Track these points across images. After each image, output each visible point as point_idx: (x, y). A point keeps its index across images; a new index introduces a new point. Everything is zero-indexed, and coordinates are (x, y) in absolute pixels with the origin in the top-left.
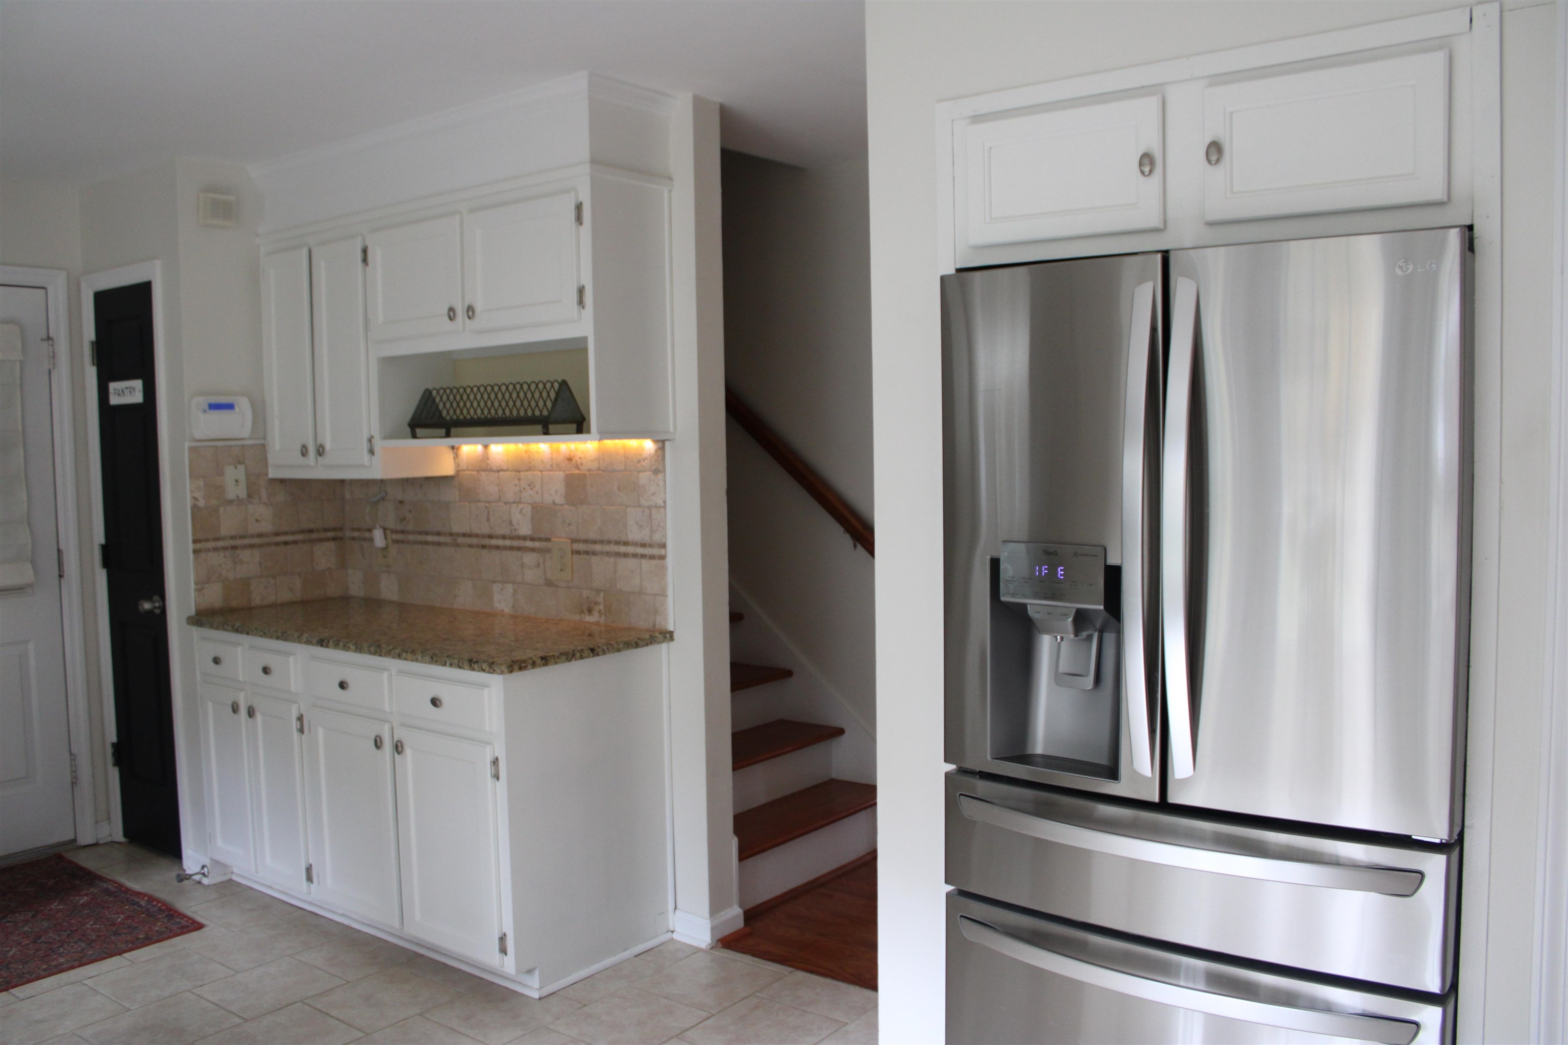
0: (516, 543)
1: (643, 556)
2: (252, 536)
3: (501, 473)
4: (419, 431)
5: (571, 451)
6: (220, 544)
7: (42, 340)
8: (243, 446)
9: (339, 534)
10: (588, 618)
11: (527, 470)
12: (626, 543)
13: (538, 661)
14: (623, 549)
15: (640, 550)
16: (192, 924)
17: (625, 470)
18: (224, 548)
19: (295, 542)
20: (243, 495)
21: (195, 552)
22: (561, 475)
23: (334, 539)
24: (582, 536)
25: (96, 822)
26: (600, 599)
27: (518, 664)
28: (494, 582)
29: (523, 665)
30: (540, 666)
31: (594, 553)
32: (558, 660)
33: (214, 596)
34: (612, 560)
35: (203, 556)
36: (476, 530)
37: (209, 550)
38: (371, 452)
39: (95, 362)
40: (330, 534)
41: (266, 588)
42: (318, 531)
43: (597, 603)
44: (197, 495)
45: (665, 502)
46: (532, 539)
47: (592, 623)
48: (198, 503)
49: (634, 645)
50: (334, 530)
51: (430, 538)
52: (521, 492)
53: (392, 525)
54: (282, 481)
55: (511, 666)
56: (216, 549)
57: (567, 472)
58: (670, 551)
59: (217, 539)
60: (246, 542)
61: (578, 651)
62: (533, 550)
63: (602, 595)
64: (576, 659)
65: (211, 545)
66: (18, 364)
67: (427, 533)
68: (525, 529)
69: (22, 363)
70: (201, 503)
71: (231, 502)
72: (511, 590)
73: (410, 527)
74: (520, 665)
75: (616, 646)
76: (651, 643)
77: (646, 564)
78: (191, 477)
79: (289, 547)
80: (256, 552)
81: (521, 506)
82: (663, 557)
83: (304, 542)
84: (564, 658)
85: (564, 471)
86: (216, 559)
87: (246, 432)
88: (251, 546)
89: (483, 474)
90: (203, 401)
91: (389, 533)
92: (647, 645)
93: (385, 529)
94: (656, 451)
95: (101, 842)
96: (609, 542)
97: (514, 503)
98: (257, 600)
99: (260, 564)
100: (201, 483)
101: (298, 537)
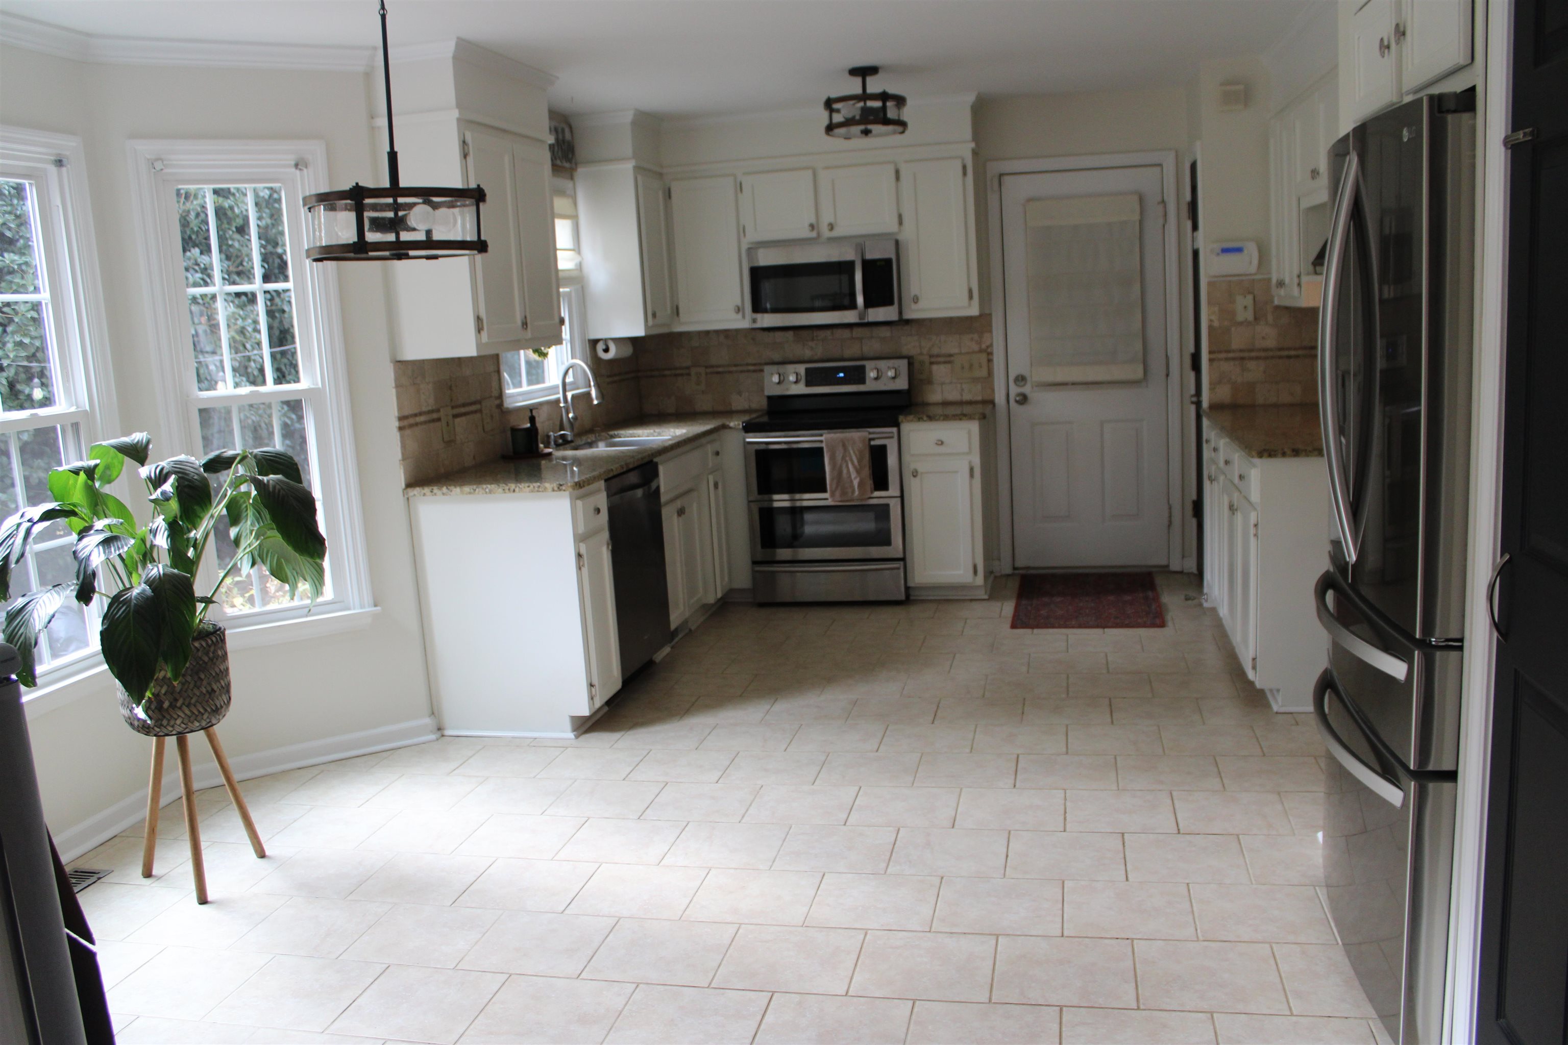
2: (1259, 350)
6: (1231, 355)
7: (1159, 203)
8: (1254, 280)
13: (1288, 452)
18: (1234, 359)
19: (1297, 357)
20: (1250, 317)
21: (1210, 360)
25: (1183, 556)
33: (1224, 394)
35: (1217, 363)
37: (1222, 359)
38: (1299, 285)
39: (1191, 218)
41: (1269, 391)
44: (1213, 318)
48: (1212, 324)
54: (1287, 308)
55: (1261, 453)
56: (1227, 359)
59: (1228, 351)
60: (1253, 354)
65: (1223, 355)
66: (1139, 222)
69: (1141, 221)
70: (1216, 324)
71: (1241, 323)
78: (1208, 304)
80: (1261, 362)
86: (1226, 367)
87: (1253, 269)
88: (1257, 358)
90: (1218, 247)
98: (1260, 400)
99: (1265, 372)
100: (1216, 309)
101: (1300, 352)
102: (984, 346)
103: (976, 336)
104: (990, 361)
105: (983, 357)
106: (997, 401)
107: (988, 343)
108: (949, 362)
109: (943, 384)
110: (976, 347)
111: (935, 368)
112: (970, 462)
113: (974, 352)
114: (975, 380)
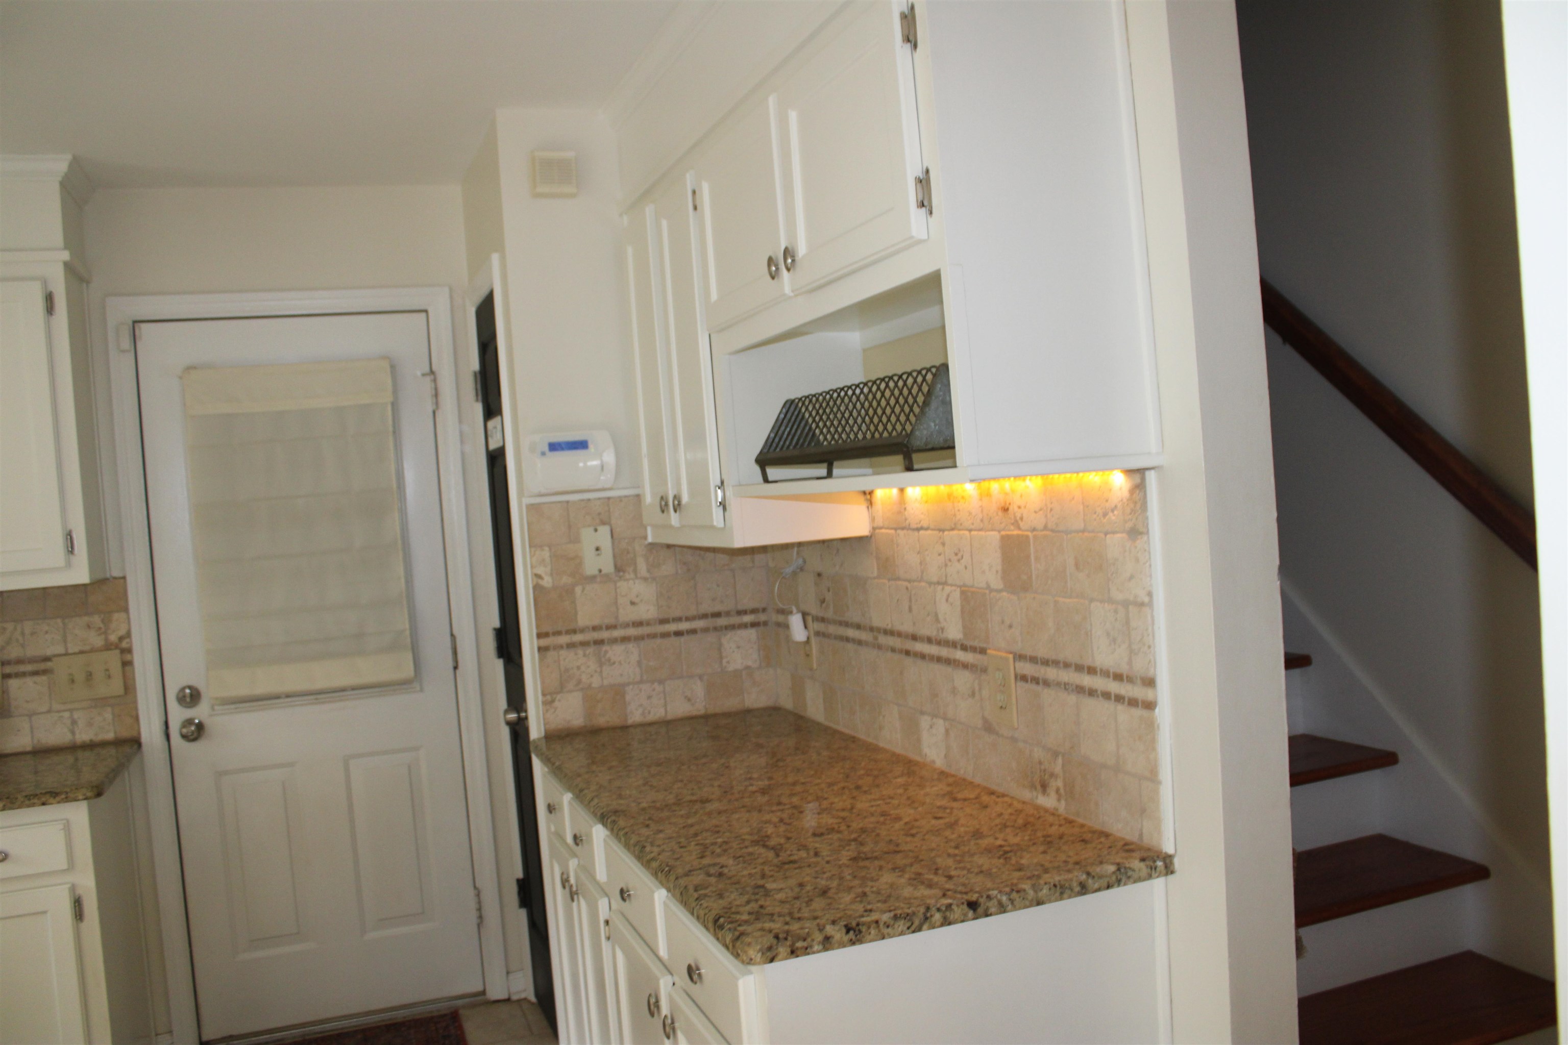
0: (944, 652)
1: (1119, 699)
2: (626, 625)
3: (922, 532)
4: (772, 472)
5: (1006, 494)
6: (578, 637)
7: (424, 375)
8: (609, 498)
9: (762, 617)
11: (952, 529)
12: (1092, 671)
14: (1087, 681)
15: (1114, 687)
17: (1083, 531)
18: (584, 644)
19: (693, 632)
20: (609, 568)
21: (540, 649)
22: (994, 536)
23: (754, 625)
24: (1029, 652)
25: (508, 973)
26: (1058, 768)
27: (788, 943)
28: (922, 713)
29: (800, 944)
30: (842, 945)
31: (1046, 683)
32: (886, 931)
33: (571, 710)
34: (1072, 698)
35: (552, 654)
36: (899, 627)
37: (561, 647)
38: (723, 505)
39: (480, 397)
40: (747, 619)
41: (649, 697)
42: (728, 614)
43: (1052, 775)
44: (540, 571)
45: (1150, 594)
46: (964, 648)
47: (1046, 810)
48: (540, 582)
49: (1078, 889)
50: (754, 611)
51: (851, 633)
52: (946, 565)
53: (814, 610)
55: (770, 948)
56: (571, 646)
57: (1003, 533)
58: (1164, 693)
59: (573, 631)
60: (617, 633)
61: (939, 910)
62: (965, 666)
63: (1060, 761)
64: (933, 927)
65: (564, 639)
66: (389, 408)
67: (847, 624)
68: (954, 632)
69: (393, 404)
70: (547, 582)
71: (592, 579)
72: (942, 730)
73: (830, 614)
74: (792, 946)
75: (1031, 893)
76: (1119, 882)
77: (1124, 714)
78: (530, 546)
79: (683, 639)
80: (631, 646)
81: (948, 589)
82: (1150, 706)
83: (706, 630)
84: (901, 925)
85: (999, 531)
86: (571, 658)
87: (608, 478)
88: (625, 639)
89: (901, 532)
90: (542, 441)
91: (809, 619)
92: (1108, 887)
93: (804, 615)
94: (1132, 491)
95: (515, 997)
96: (1067, 665)
97: (938, 583)
98: (635, 716)
99: (639, 663)
100: (546, 554)
101: (699, 624)
102: (113, 638)
103: (96, 620)
104: (127, 664)
105: (113, 659)
106: (145, 738)
107: (122, 632)
108: (45, 672)
109: (31, 715)
110: (98, 642)
111: (13, 683)
112: (73, 888)
113: (93, 650)
114: (101, 702)
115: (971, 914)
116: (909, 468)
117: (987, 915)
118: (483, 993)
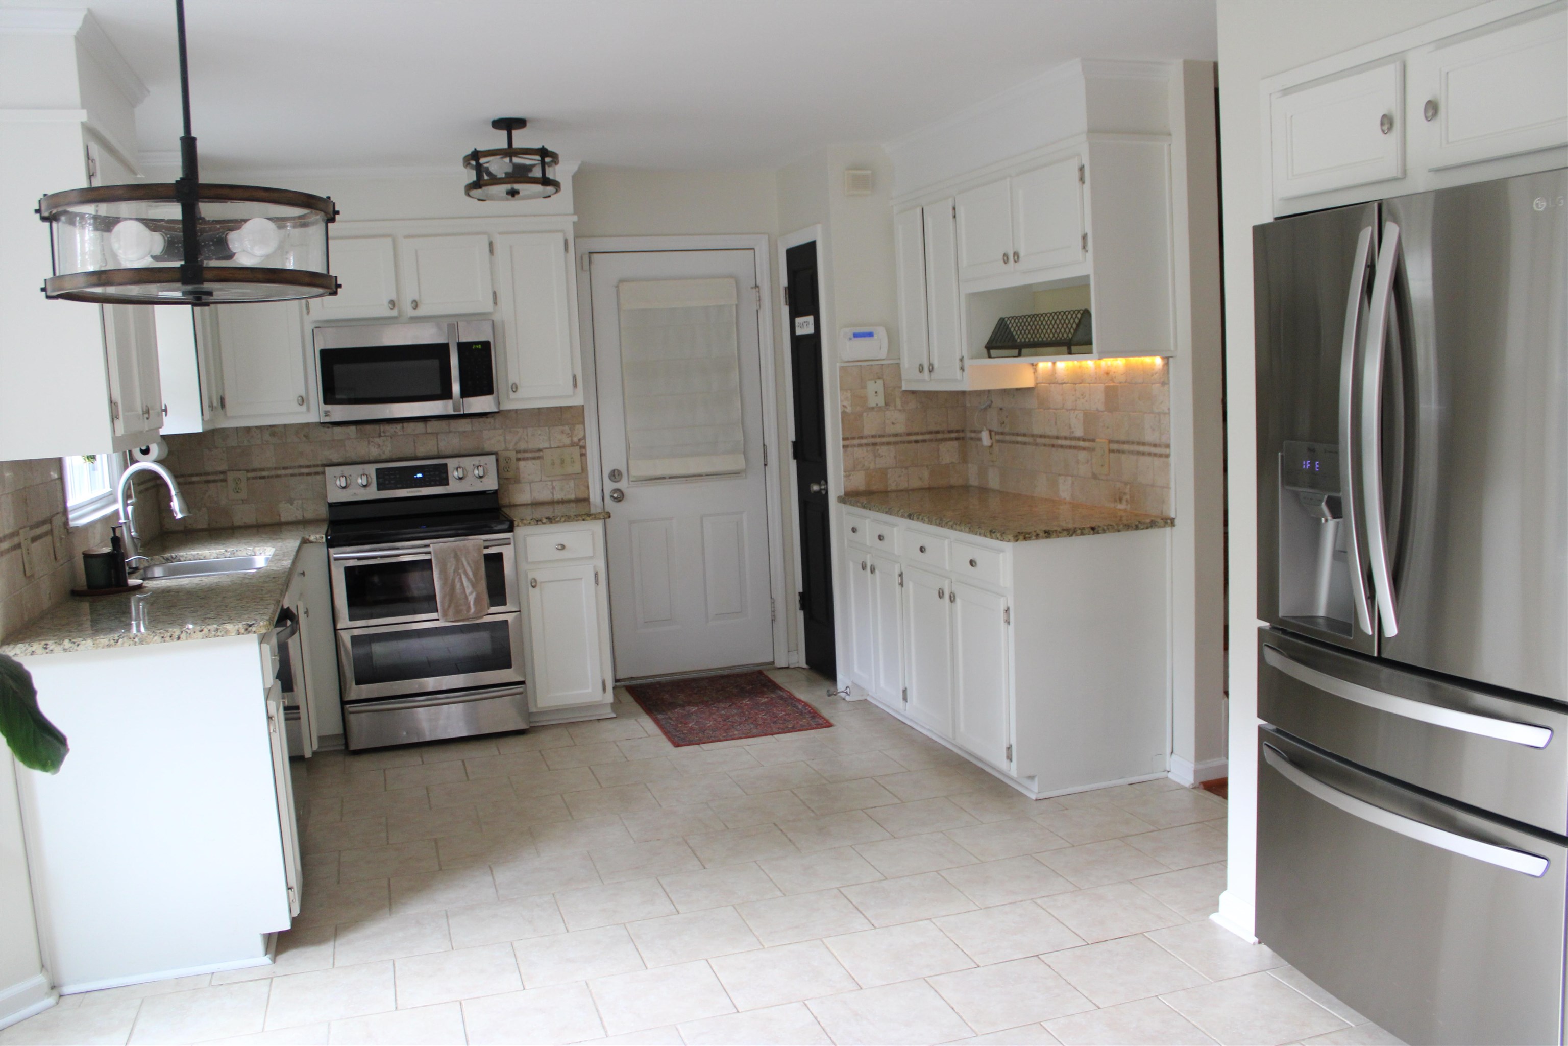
0: (1073, 443)
1: (1155, 455)
2: (889, 436)
3: (1064, 385)
4: (993, 352)
5: (1108, 367)
6: (864, 441)
7: (752, 288)
8: (882, 365)
9: (961, 435)
10: (1121, 506)
11: (1080, 383)
12: (1144, 444)
13: (1042, 534)
14: (1142, 449)
15: (1153, 450)
16: (825, 723)
17: (1143, 383)
18: (867, 445)
19: (924, 441)
20: (881, 403)
21: (844, 447)
22: (1101, 387)
23: (957, 439)
24: (1116, 438)
25: (788, 652)
26: (1127, 490)
27: (1023, 535)
28: (1060, 475)
29: (1027, 536)
30: (1043, 538)
31: (1123, 452)
32: (1060, 534)
33: (859, 481)
34: (1134, 457)
35: (850, 449)
36: (1049, 433)
37: (855, 446)
38: (962, 369)
39: (788, 303)
40: (954, 435)
41: (900, 476)
42: (943, 432)
43: (1125, 494)
44: (845, 403)
45: (1169, 409)
46: (1084, 440)
47: (1120, 510)
48: (846, 410)
49: (1135, 527)
50: (957, 431)
51: (1019, 439)
52: (1076, 401)
53: (996, 427)
54: (913, 392)
55: (1016, 536)
56: (860, 445)
57: (1106, 384)
58: (1173, 451)
59: (861, 438)
60: (884, 440)
61: (1080, 529)
62: (1084, 449)
63: (1128, 487)
64: (1077, 535)
65: (856, 442)
66: (734, 307)
67: (1018, 435)
68: (1079, 433)
69: (737, 306)
70: (849, 410)
71: (873, 408)
72: (1070, 482)
73: (1007, 430)
74: (1024, 536)
75: (1116, 527)
76: (1151, 526)
77: (1157, 462)
78: (841, 389)
79: (919, 445)
80: (892, 447)
81: (1077, 412)
82: (1168, 456)
83: (931, 440)
84: (1065, 533)
85: (1104, 383)
86: (859, 453)
87: (883, 354)
88: (888, 443)
89: (1053, 385)
90: (850, 331)
91: (993, 434)
92: (1147, 528)
93: (990, 431)
94: (1164, 366)
95: (791, 666)
96: (1133, 443)
97: (1072, 409)
98: (892, 487)
99: (895, 457)
100: (849, 394)
101: (927, 437)
102: (576, 439)
103: (567, 428)
104: (583, 455)
105: (576, 451)
106: (592, 498)
107: (581, 436)
108: (539, 458)
109: (531, 482)
110: (567, 441)
111: (522, 464)
112: (594, 567)
113: (564, 446)
114: (567, 477)
115: (1092, 532)
116: (1070, 353)
117: (1098, 533)
118: (773, 663)
